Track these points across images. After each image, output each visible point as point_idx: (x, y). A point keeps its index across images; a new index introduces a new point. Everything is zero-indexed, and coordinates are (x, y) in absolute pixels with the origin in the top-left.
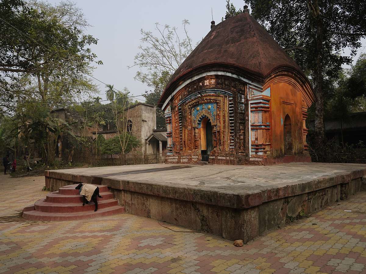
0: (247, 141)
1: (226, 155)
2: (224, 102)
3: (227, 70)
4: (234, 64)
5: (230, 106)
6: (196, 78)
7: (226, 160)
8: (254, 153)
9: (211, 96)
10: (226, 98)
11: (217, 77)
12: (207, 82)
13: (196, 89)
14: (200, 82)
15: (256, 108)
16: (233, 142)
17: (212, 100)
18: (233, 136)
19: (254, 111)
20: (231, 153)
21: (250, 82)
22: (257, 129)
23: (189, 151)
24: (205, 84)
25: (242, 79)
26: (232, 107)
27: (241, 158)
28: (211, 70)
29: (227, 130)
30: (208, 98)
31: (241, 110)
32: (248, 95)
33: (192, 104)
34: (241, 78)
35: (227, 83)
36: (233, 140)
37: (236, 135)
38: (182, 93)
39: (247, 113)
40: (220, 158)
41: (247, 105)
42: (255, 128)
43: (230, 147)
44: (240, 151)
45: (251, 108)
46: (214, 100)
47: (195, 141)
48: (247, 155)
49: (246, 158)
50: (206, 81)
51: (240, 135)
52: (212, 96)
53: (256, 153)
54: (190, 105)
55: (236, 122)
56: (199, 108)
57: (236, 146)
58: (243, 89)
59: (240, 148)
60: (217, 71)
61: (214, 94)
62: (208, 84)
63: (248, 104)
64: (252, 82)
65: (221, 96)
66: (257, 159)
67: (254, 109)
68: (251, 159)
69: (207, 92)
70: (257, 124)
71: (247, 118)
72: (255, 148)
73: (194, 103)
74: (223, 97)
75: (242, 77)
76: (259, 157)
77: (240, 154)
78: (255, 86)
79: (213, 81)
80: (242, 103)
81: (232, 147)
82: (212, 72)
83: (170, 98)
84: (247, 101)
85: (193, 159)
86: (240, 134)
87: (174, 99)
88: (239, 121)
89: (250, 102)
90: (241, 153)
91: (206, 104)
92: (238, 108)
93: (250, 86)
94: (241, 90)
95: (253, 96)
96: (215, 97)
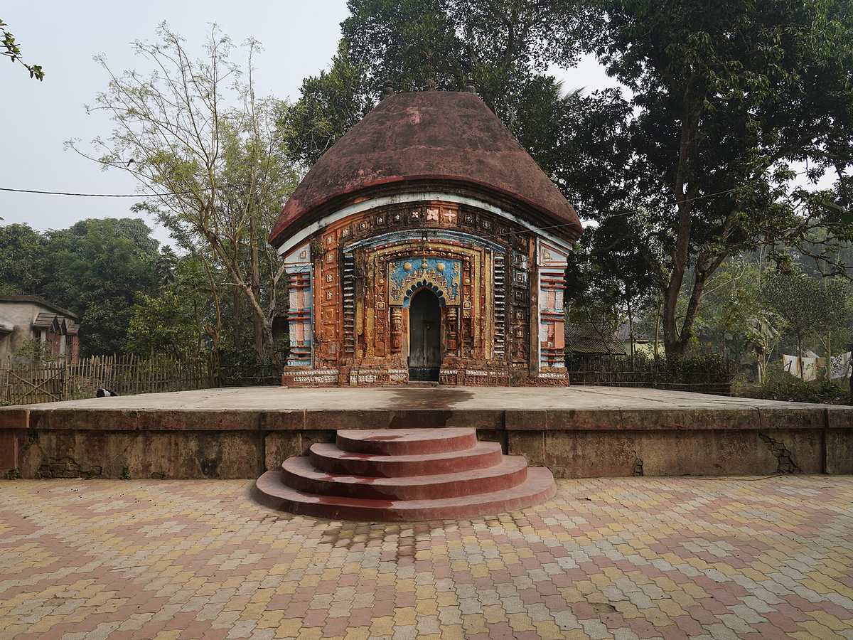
0: (533, 342)
1: (488, 368)
2: (482, 263)
3: (493, 201)
4: (515, 194)
5: (497, 272)
6: (404, 199)
7: (488, 376)
8: (546, 365)
9: (451, 245)
10: (487, 256)
11: (463, 208)
12: (433, 214)
13: (398, 222)
14: (415, 209)
15: (552, 283)
16: (500, 343)
17: (451, 252)
18: (500, 331)
19: (548, 288)
20: (497, 363)
21: (546, 235)
22: (554, 321)
23: (376, 358)
24: (429, 217)
25: (527, 225)
26: (501, 274)
27: (517, 374)
28: (452, 191)
29: (488, 318)
30: (441, 247)
31: (520, 283)
32: (538, 258)
33: (391, 255)
34: (524, 223)
35: (486, 225)
36: (501, 338)
37: (507, 329)
38: (351, 223)
39: (534, 289)
40: (473, 373)
41: (533, 274)
42: (549, 318)
43: (496, 352)
44: (515, 361)
45: (542, 281)
46: (457, 254)
47: (392, 335)
48: (534, 368)
49: (531, 374)
50: (430, 212)
51: (515, 331)
52: (453, 245)
53: (551, 363)
54: (384, 255)
55: (508, 304)
56: (409, 265)
57: (506, 351)
58: (525, 244)
59: (515, 354)
60: (467, 197)
61: (457, 241)
62: (436, 218)
63: (537, 274)
64: (550, 235)
65: (475, 248)
66: (553, 376)
67: (547, 285)
68: (540, 376)
69: (439, 236)
70: (551, 311)
71: (533, 299)
72: (548, 356)
73: (399, 252)
74: (480, 252)
75: (525, 220)
76: (558, 371)
77: (514, 365)
78: (555, 244)
79: (451, 215)
80: (523, 270)
81: (499, 352)
82: (451, 197)
83: (314, 228)
84: (535, 266)
85: (391, 377)
86: (515, 327)
87: (323, 233)
88: (514, 303)
89: (540, 271)
90: (516, 363)
91: (430, 259)
92: (512, 278)
93: (543, 241)
94: (521, 245)
95: (547, 260)
96: (461, 249)
